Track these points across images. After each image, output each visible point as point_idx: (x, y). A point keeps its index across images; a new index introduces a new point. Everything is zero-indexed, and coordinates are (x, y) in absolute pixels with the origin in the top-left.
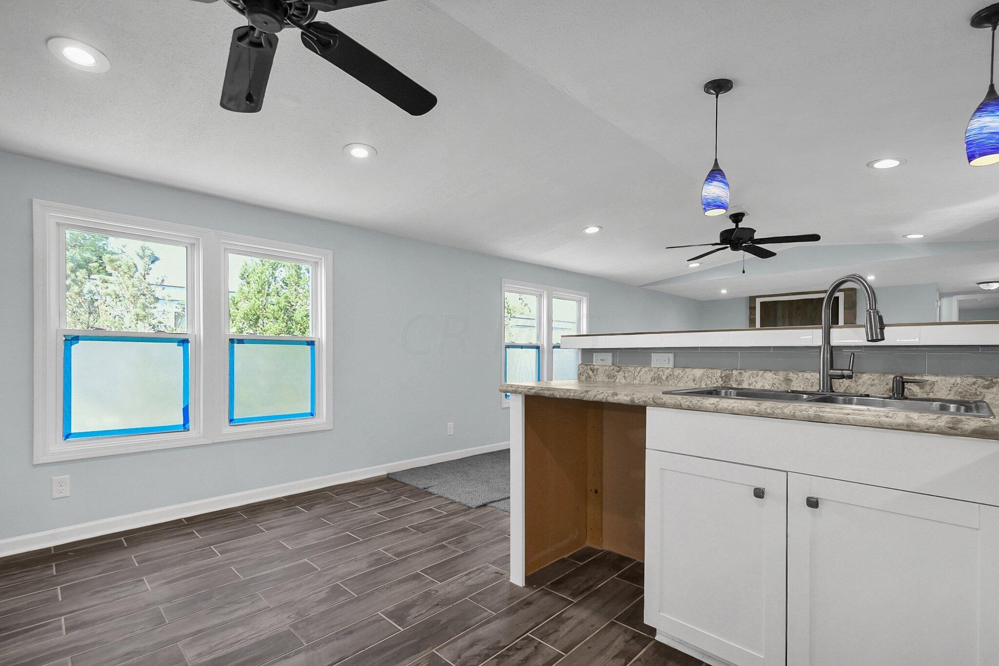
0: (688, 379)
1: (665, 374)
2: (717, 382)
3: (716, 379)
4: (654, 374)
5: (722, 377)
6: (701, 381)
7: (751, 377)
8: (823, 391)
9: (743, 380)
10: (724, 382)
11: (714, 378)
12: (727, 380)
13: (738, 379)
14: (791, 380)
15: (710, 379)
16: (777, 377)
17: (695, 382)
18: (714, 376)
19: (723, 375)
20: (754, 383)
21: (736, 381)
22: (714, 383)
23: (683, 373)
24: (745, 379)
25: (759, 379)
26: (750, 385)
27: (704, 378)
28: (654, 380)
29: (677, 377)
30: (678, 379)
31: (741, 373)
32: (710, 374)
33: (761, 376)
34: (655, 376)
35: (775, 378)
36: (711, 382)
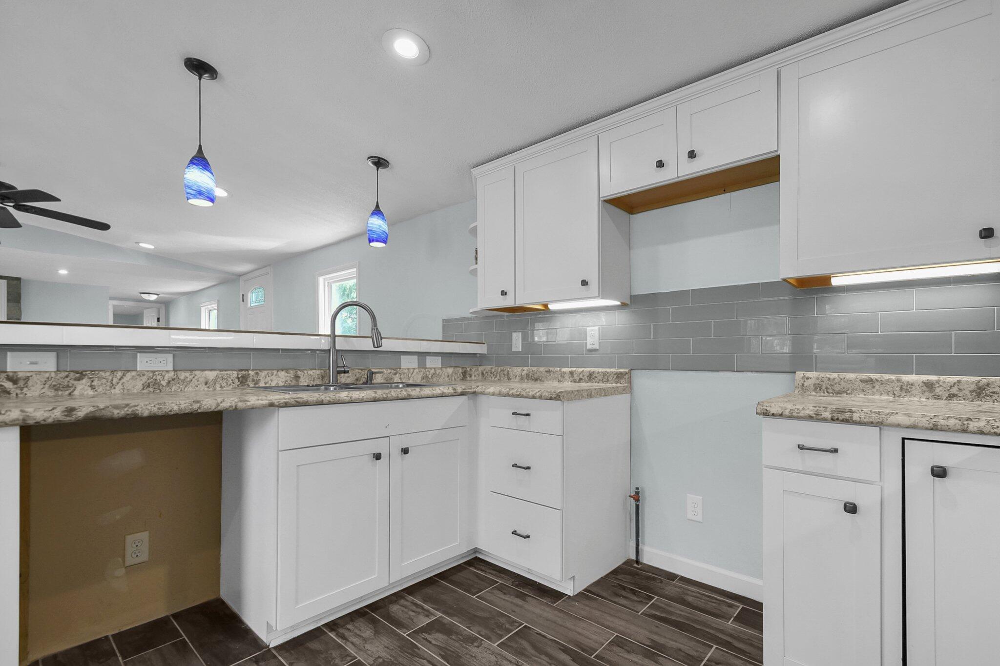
0: (199, 383)
1: (166, 378)
2: (233, 383)
3: (232, 380)
4: (148, 379)
5: (238, 378)
6: (215, 384)
7: (267, 376)
8: (332, 383)
9: (259, 380)
10: (240, 383)
11: (230, 380)
12: (244, 381)
13: (255, 378)
14: (299, 377)
15: (226, 380)
16: (289, 375)
17: (208, 385)
18: (229, 378)
19: (240, 376)
20: (270, 382)
21: (253, 380)
22: (230, 385)
23: (192, 376)
24: (261, 378)
25: (274, 377)
26: (266, 383)
27: (219, 380)
28: (148, 386)
29: (183, 381)
30: (186, 383)
31: (257, 374)
32: (225, 375)
33: (276, 375)
34: (149, 381)
35: (287, 376)
36: (227, 383)
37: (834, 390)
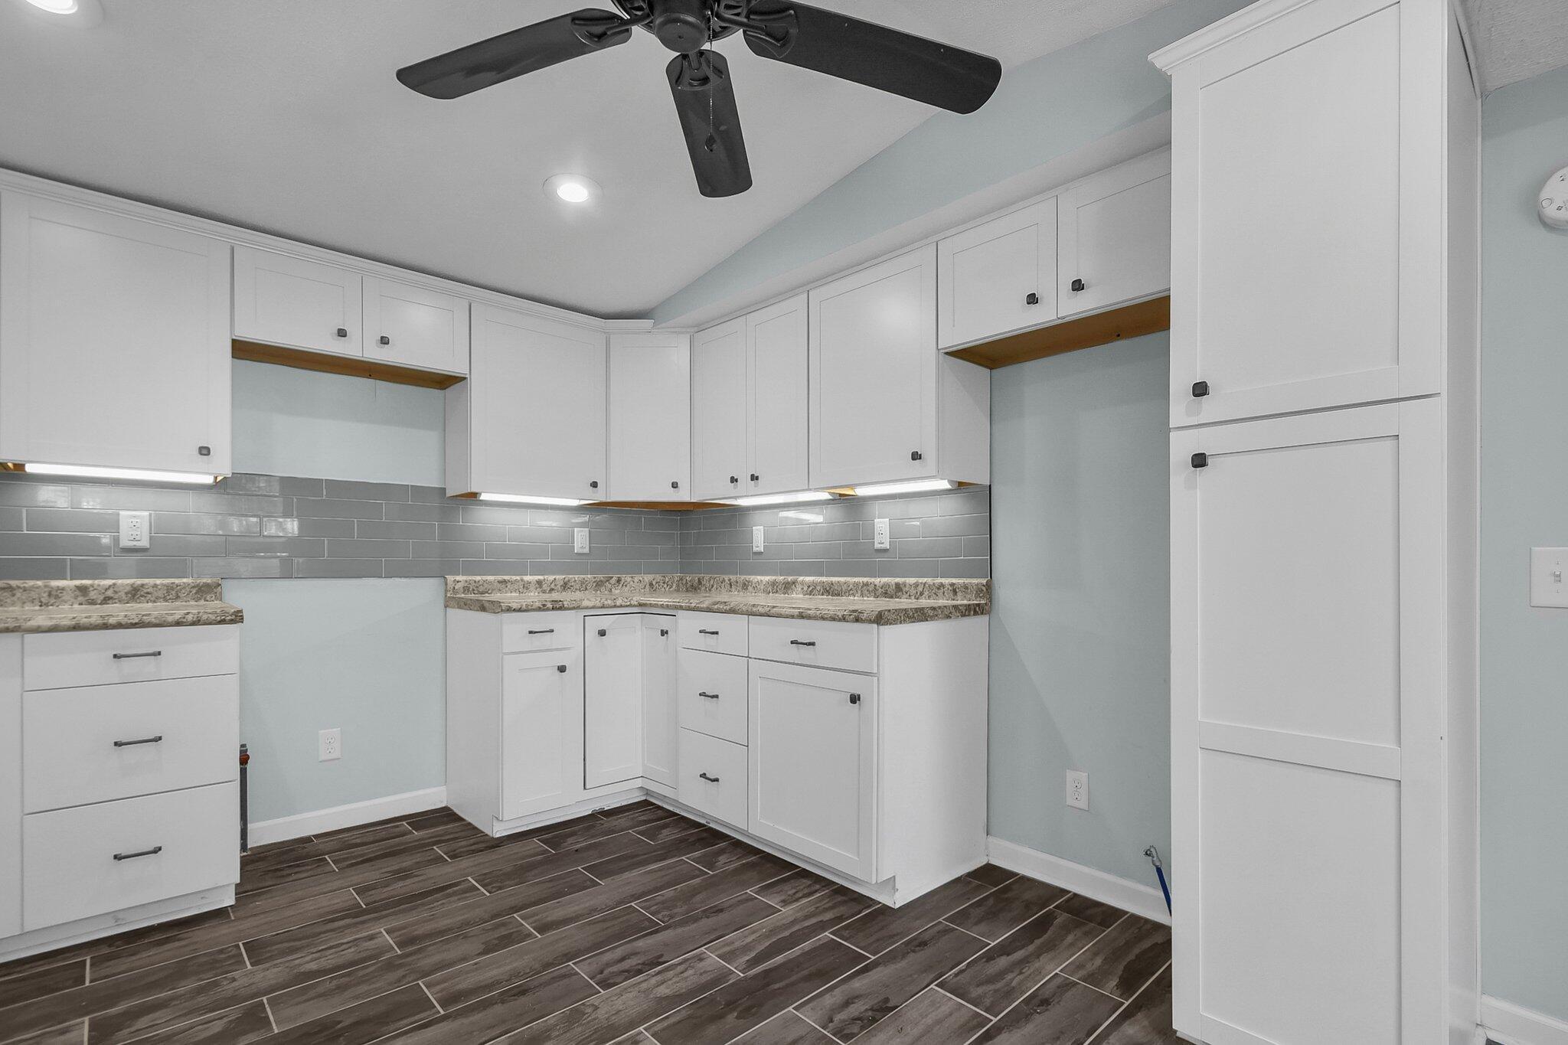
37: (478, 591)
